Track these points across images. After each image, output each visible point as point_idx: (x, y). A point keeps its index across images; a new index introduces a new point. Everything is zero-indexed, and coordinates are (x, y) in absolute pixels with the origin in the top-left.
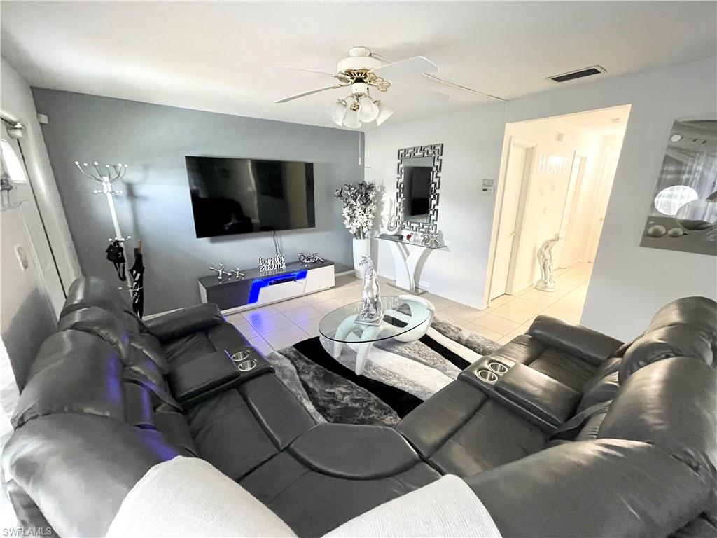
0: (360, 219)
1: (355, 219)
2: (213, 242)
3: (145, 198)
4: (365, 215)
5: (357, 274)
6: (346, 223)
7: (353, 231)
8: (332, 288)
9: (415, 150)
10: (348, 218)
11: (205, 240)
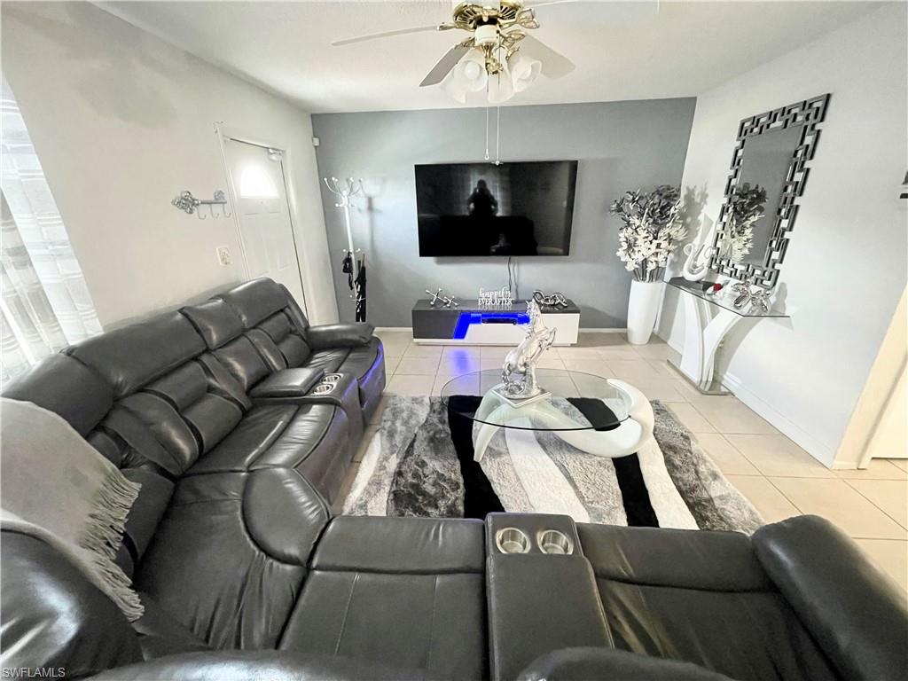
0: (644, 249)
1: (636, 249)
2: (438, 262)
3: (380, 212)
4: (655, 242)
5: (629, 335)
6: (621, 253)
7: (631, 267)
8: (573, 345)
9: (772, 116)
10: (625, 246)
11: (430, 260)
